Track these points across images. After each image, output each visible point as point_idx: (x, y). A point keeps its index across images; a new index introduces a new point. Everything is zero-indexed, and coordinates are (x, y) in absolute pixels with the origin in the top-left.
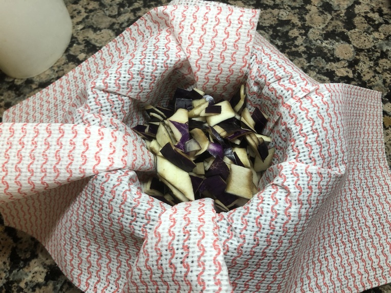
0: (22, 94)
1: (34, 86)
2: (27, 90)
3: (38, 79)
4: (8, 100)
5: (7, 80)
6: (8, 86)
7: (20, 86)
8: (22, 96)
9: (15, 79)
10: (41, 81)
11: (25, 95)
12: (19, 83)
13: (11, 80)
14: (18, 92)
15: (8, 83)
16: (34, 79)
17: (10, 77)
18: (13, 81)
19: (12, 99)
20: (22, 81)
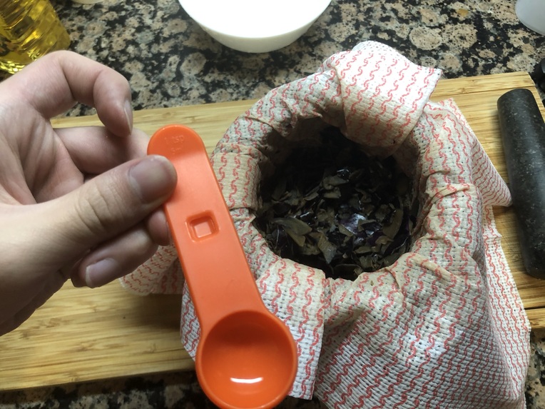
0: (93, 18)
1: (104, 10)
2: (97, 14)
3: (107, 4)
4: (80, 24)
5: (74, 6)
6: (77, 12)
7: (90, 11)
8: (93, 20)
9: (83, 4)
10: (110, 5)
11: (97, 19)
12: (88, 8)
13: (78, 6)
14: (88, 17)
15: (76, 9)
16: (103, 4)
17: (78, 4)
18: (81, 7)
19: (85, 23)
20: (91, 7)
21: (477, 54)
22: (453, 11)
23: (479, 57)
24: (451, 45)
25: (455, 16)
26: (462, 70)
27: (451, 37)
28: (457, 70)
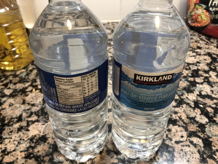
21: (214, 64)
22: (198, 52)
23: (215, 65)
24: (201, 62)
25: (199, 53)
26: (209, 69)
27: (200, 59)
28: (208, 69)
